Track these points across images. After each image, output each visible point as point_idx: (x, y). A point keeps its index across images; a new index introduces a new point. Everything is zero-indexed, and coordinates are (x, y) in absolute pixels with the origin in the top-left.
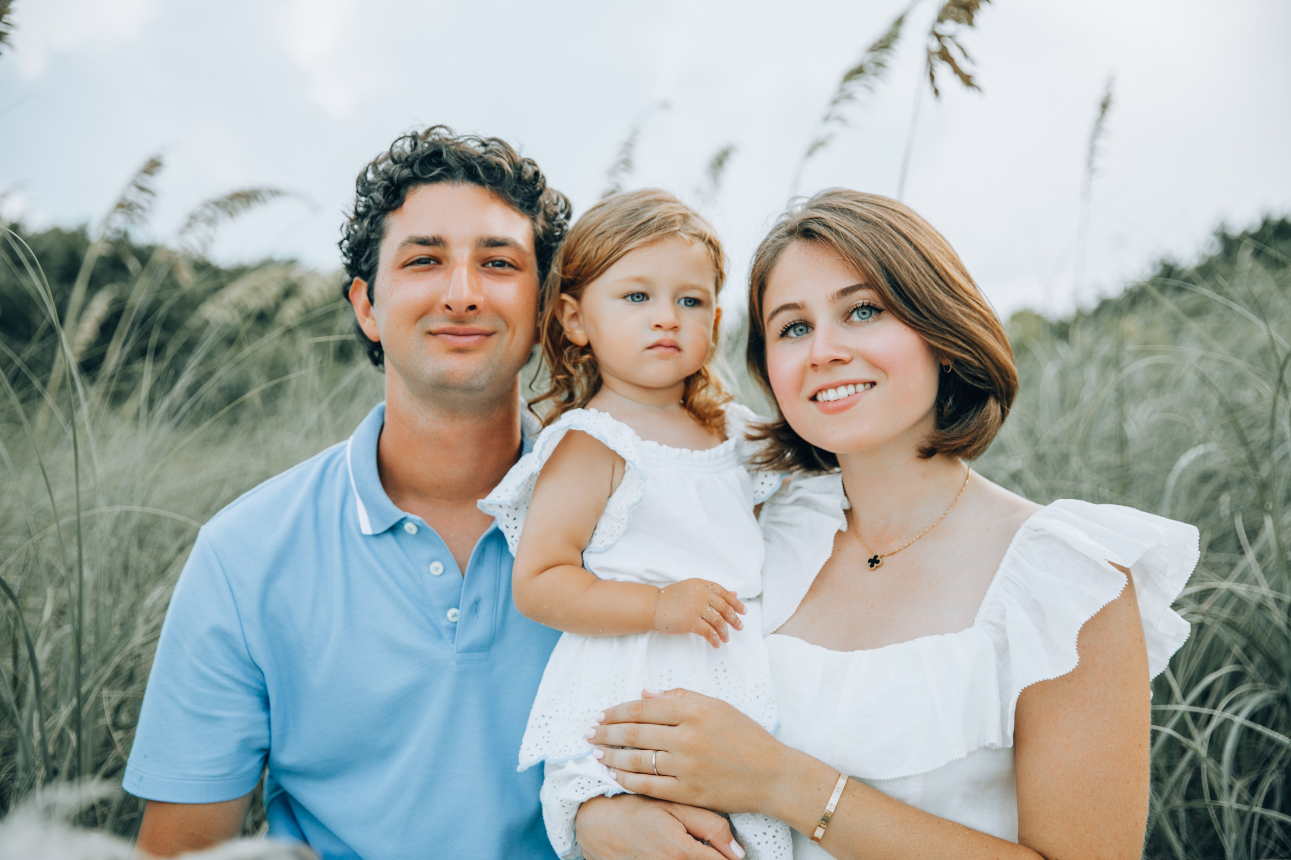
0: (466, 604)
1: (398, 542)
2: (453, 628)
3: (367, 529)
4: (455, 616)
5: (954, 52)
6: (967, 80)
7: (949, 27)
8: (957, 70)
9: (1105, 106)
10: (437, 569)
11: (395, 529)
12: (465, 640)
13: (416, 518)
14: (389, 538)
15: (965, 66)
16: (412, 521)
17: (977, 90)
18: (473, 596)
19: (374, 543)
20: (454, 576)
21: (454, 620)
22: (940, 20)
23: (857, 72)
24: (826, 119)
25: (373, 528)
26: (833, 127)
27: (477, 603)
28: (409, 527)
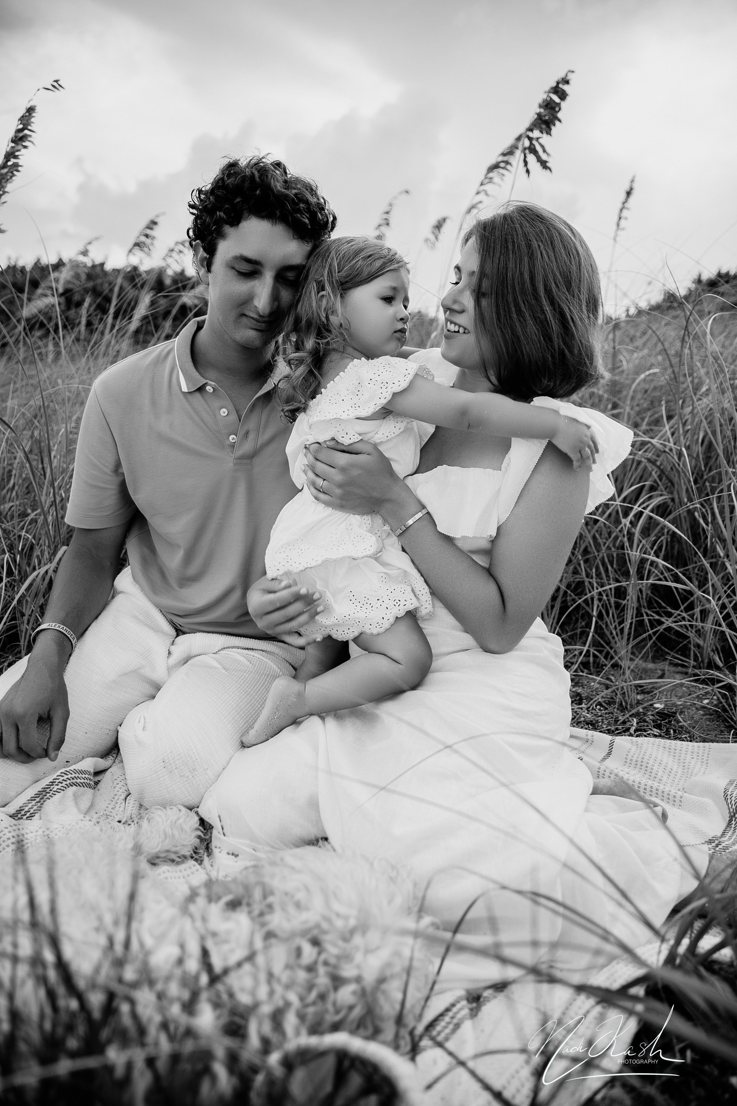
0: (241, 433)
1: (203, 397)
2: (233, 446)
3: (185, 389)
4: (233, 439)
5: (539, 148)
6: (544, 164)
7: (536, 134)
8: (539, 160)
9: (629, 193)
10: (224, 413)
11: (201, 389)
12: (240, 452)
13: (213, 383)
14: (198, 395)
15: (544, 157)
16: (210, 385)
17: (548, 170)
18: (246, 428)
19: (189, 397)
20: (234, 417)
21: (234, 441)
22: (531, 130)
23: (496, 166)
24: (478, 193)
25: (188, 389)
26: (481, 197)
27: (247, 433)
28: (208, 388)
